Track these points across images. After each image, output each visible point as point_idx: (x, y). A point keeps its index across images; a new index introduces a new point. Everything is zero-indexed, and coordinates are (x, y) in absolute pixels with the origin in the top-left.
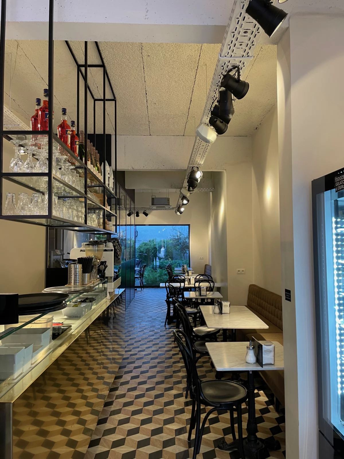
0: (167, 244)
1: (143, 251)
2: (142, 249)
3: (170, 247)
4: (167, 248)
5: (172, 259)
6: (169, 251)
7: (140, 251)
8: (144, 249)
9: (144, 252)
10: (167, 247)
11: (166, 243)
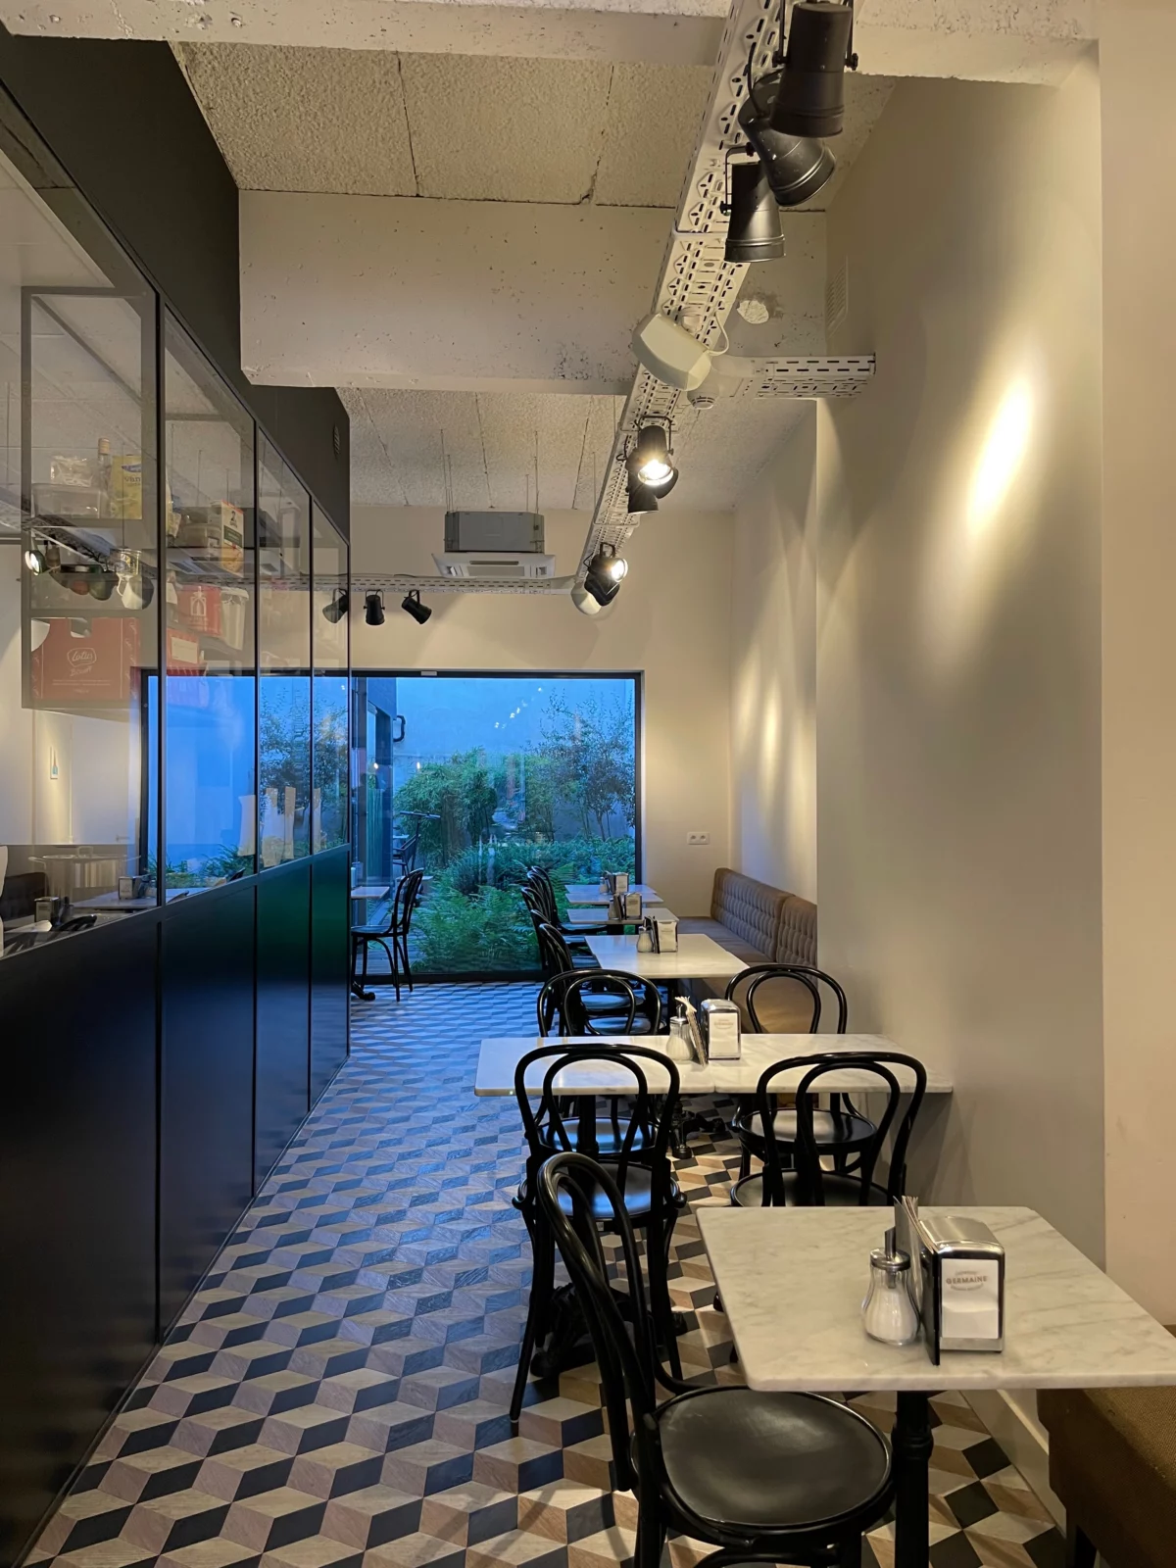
0: (526, 771)
1: (428, 801)
2: (421, 794)
3: (541, 786)
4: (530, 787)
5: (549, 834)
6: (537, 800)
7: (415, 800)
8: (431, 792)
9: (432, 805)
10: (526, 784)
11: (522, 767)
